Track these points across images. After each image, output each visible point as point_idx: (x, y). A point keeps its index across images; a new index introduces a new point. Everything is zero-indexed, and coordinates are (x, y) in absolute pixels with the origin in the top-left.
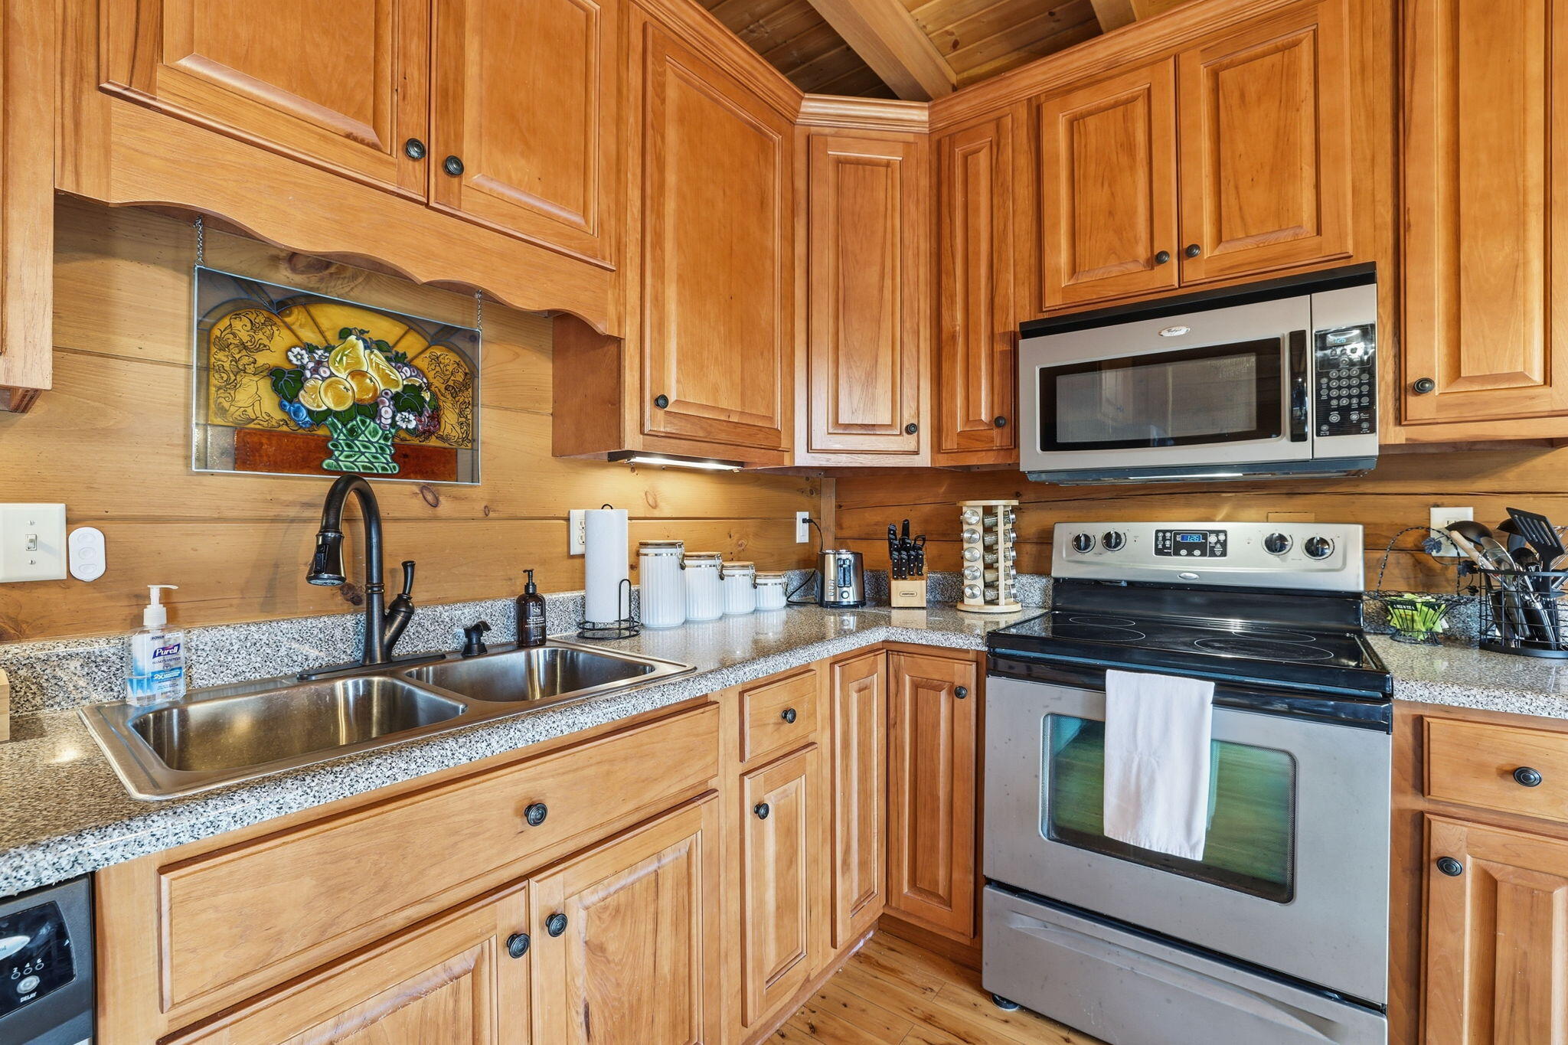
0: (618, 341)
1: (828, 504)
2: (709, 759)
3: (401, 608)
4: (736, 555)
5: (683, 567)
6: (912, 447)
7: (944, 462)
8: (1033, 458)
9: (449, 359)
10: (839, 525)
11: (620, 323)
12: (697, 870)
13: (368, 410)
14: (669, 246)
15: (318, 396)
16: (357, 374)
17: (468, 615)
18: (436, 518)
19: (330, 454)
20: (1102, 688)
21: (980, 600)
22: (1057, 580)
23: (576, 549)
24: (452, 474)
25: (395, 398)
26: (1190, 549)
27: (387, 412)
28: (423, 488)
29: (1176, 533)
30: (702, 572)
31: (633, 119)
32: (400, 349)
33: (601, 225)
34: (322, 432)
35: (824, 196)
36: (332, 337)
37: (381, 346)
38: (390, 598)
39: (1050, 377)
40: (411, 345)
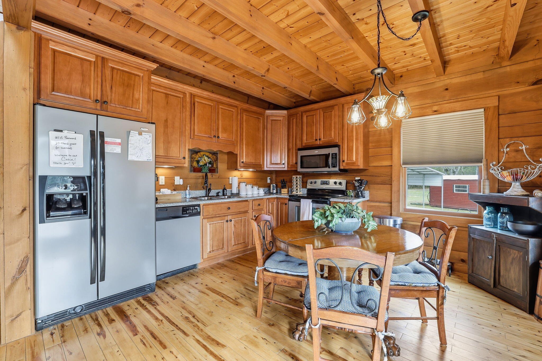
0: (237, 154)
1: (274, 176)
2: (248, 208)
3: (210, 190)
4: (256, 184)
5: (246, 186)
6: (284, 167)
7: (289, 169)
8: (299, 170)
9: (215, 157)
10: (276, 180)
11: (237, 152)
12: (246, 221)
13: (206, 164)
14: (244, 140)
15: (201, 164)
16: (205, 160)
17: (217, 191)
18: (212, 178)
19: (202, 170)
20: (300, 202)
21: (295, 192)
22: (308, 189)
23: (230, 183)
24: (215, 172)
25: (209, 163)
26: (325, 183)
27: (208, 165)
28: (211, 174)
29: (323, 181)
30: (249, 187)
31: (239, 123)
32: (209, 156)
33: (235, 139)
34: (201, 168)
35: (269, 126)
36: (202, 155)
37: (207, 156)
38: (209, 188)
39: (302, 157)
40: (210, 155)
